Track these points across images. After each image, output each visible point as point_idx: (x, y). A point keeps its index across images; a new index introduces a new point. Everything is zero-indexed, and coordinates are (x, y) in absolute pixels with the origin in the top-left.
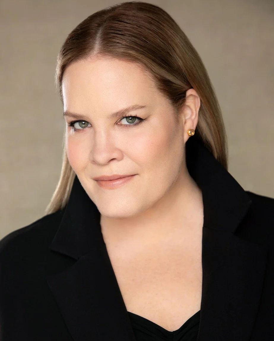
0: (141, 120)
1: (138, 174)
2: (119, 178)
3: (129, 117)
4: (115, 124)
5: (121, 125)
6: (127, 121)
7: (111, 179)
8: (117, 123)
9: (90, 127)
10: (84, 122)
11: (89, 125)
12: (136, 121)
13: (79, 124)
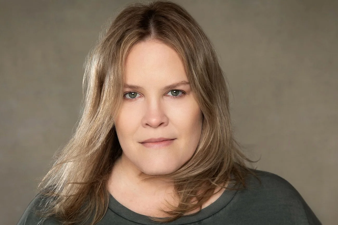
0: (184, 93)
1: (176, 139)
3: (174, 90)
4: (163, 95)
5: (168, 96)
6: (172, 93)
8: (165, 94)
9: (140, 97)
10: (133, 94)
11: (138, 95)
12: (179, 94)
13: (129, 95)
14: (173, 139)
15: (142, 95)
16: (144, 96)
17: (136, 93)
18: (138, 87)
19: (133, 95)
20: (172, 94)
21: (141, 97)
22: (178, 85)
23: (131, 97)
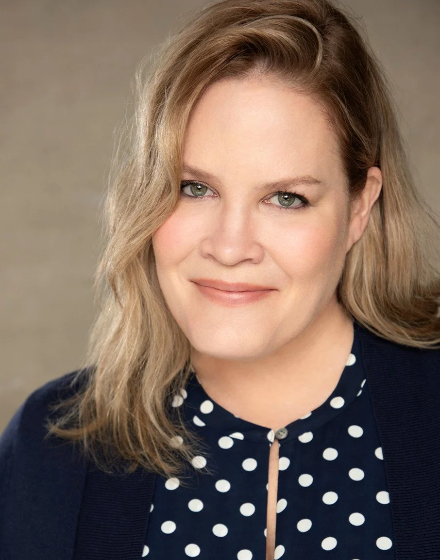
0: (305, 202)
1: (277, 290)
2: (245, 291)
3: (285, 193)
4: (259, 201)
5: (270, 204)
6: (279, 200)
7: (232, 290)
8: (264, 200)
9: (212, 197)
10: (200, 187)
11: (209, 193)
12: (294, 203)
13: (191, 188)
14: (272, 290)
15: (217, 194)
16: (220, 196)
17: (204, 188)
18: (208, 176)
19: (199, 189)
20: (280, 202)
21: (215, 197)
22: (294, 182)
23: (193, 193)
